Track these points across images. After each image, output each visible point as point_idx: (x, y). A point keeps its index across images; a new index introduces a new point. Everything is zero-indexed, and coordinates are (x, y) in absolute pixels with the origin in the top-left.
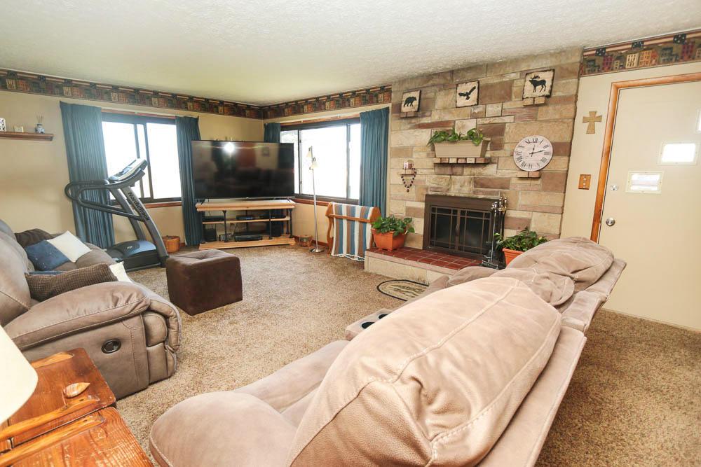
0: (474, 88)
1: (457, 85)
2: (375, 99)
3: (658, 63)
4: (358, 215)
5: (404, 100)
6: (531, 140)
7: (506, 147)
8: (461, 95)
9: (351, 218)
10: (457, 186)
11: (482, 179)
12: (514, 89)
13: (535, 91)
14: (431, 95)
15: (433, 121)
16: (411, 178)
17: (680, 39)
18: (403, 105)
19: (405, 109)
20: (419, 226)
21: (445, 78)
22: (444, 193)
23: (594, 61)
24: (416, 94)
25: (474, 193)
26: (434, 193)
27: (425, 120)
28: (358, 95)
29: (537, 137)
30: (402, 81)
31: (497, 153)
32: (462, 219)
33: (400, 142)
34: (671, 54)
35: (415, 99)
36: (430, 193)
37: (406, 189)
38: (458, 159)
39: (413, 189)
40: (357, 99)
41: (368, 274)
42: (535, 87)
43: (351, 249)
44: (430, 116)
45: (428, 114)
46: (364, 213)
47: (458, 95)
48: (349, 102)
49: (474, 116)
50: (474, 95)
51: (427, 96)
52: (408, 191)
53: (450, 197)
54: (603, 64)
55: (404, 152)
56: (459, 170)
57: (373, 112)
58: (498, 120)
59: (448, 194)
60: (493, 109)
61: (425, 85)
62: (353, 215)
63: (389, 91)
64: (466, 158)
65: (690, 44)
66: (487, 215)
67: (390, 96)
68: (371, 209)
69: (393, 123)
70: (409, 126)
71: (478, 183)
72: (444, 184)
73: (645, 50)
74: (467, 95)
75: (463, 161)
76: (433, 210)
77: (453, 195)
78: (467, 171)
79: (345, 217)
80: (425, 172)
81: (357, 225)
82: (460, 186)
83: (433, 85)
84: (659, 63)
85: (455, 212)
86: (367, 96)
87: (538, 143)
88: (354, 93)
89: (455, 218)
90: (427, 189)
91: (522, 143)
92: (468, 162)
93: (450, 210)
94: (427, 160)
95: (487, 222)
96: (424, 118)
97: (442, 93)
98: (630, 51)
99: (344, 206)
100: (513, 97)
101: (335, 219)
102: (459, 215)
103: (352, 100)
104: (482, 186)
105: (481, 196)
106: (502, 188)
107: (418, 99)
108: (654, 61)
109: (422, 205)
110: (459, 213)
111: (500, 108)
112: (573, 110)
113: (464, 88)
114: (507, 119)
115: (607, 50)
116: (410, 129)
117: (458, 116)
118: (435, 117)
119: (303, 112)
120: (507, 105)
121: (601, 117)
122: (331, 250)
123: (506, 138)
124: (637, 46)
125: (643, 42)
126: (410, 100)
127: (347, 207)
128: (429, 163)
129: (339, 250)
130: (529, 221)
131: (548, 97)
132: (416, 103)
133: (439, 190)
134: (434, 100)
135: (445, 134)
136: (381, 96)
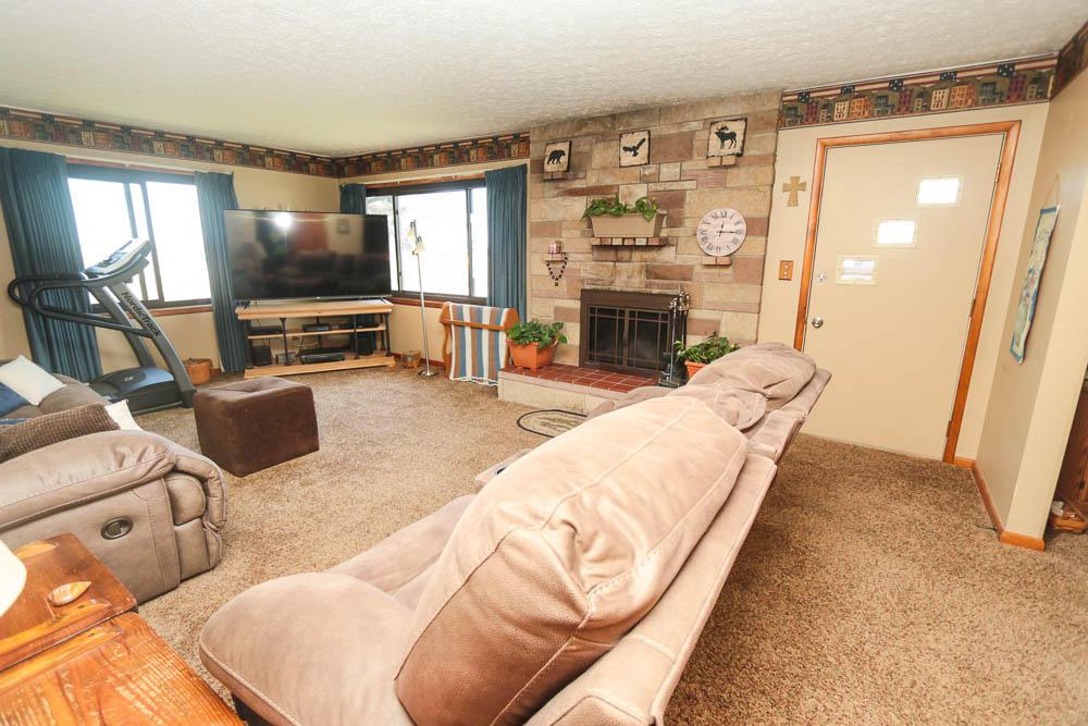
0: (644, 140)
1: (621, 136)
2: (506, 152)
3: (871, 116)
4: (486, 320)
5: (548, 154)
6: (719, 214)
7: (687, 223)
8: (626, 149)
9: (476, 325)
10: (624, 277)
11: (656, 267)
12: (696, 144)
13: (722, 146)
14: (585, 148)
15: (590, 185)
16: (561, 265)
17: (896, 85)
18: (546, 161)
19: (550, 167)
20: (573, 334)
21: (603, 124)
22: (607, 287)
23: (796, 108)
24: (564, 147)
25: (647, 286)
26: (593, 287)
27: (578, 184)
28: (482, 146)
29: (726, 210)
30: (545, 126)
31: (675, 232)
32: (632, 323)
33: (543, 216)
34: (886, 105)
35: (562, 153)
36: (587, 287)
37: (554, 282)
38: (624, 239)
39: (563, 282)
40: (480, 150)
41: (503, 404)
42: (723, 141)
43: (478, 370)
44: (585, 178)
45: (581, 175)
46: (495, 317)
47: (622, 150)
48: (469, 156)
49: (644, 179)
50: (643, 150)
51: (580, 150)
52: (557, 284)
53: (615, 292)
54: (807, 114)
55: (549, 229)
56: (625, 254)
57: (504, 170)
58: (675, 186)
59: (612, 288)
60: (669, 171)
61: (576, 134)
62: (480, 320)
63: (526, 140)
64: (634, 239)
65: (908, 92)
66: (665, 317)
67: (528, 148)
68: (506, 310)
69: (533, 187)
70: (555, 192)
71: (651, 272)
72: (605, 275)
73: (857, 97)
74: (634, 150)
75: (630, 243)
76: (592, 310)
77: (618, 289)
78: (637, 255)
79: (468, 324)
80: (580, 257)
81: (485, 334)
82: (628, 278)
83: (588, 135)
84: (873, 116)
85: (622, 313)
86: (494, 147)
87: (728, 218)
88: (475, 141)
89: (621, 322)
90: (582, 281)
91: (707, 218)
92: (637, 244)
93: (615, 311)
94: (584, 240)
95: (664, 326)
96: (577, 182)
97: (601, 145)
98: (839, 98)
99: (466, 308)
100: (695, 154)
101: (453, 327)
102: (627, 319)
103: (473, 153)
104: (657, 276)
105: (655, 291)
106: (683, 279)
107: (567, 153)
108: (867, 113)
109: (577, 305)
110: (627, 314)
111: (678, 170)
112: (770, 173)
113: (630, 140)
114: (687, 185)
115: (812, 95)
116: (557, 196)
117: (623, 179)
118: (592, 180)
119: (400, 169)
120: (687, 165)
121: (804, 184)
122: (449, 371)
123: (687, 211)
124: (847, 91)
125: (854, 87)
126: (556, 155)
127: (471, 309)
128: (585, 244)
129: (461, 371)
130: (718, 323)
131: (739, 155)
132: (564, 159)
133: (600, 283)
134: (589, 156)
135: (605, 204)
136: (514, 148)
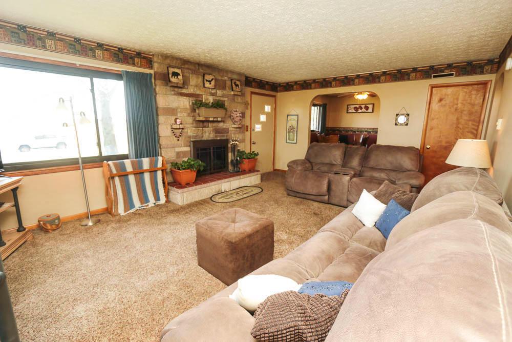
0: (213, 79)
1: (204, 74)
2: (131, 61)
8: (206, 80)
10: (207, 134)
11: (219, 129)
12: (227, 85)
13: (236, 88)
14: (187, 75)
15: (190, 92)
16: (180, 130)
19: (174, 80)
21: (195, 67)
25: (216, 136)
27: (184, 91)
28: (107, 50)
29: (237, 109)
32: (214, 152)
33: (167, 104)
35: (179, 74)
37: (176, 139)
38: (214, 118)
39: (181, 138)
42: (236, 86)
43: (144, 199)
44: (188, 88)
46: (153, 164)
49: (212, 94)
50: (213, 83)
51: (185, 74)
52: (178, 140)
53: (204, 141)
54: (249, 84)
55: (172, 111)
56: (206, 124)
58: (222, 99)
59: (203, 139)
60: (219, 93)
62: (141, 168)
64: (217, 118)
69: (160, 89)
70: (173, 93)
71: (217, 131)
72: (200, 133)
74: (210, 82)
75: (216, 120)
76: (198, 150)
77: (205, 139)
78: (210, 125)
80: (189, 126)
83: (188, 69)
85: (210, 149)
86: (120, 55)
87: (237, 112)
89: (210, 153)
90: (190, 137)
91: (232, 111)
94: (189, 118)
96: (184, 90)
97: (194, 75)
99: (127, 162)
100: (227, 88)
102: (212, 151)
103: (98, 52)
104: (219, 133)
105: (219, 138)
106: (226, 133)
109: (188, 149)
110: (212, 148)
111: (222, 93)
114: (225, 99)
116: (174, 95)
117: (205, 93)
118: (191, 90)
120: (225, 92)
121: (249, 103)
124: (254, 80)
126: (176, 74)
127: (132, 162)
128: (191, 120)
129: (130, 206)
133: (198, 137)
134: (189, 79)
135: (198, 104)
136: (138, 60)
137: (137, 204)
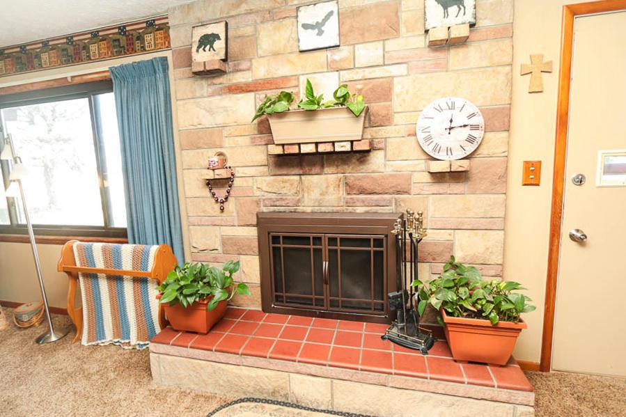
0: (331, 13)
1: (298, 9)
2: (138, 44)
4: (127, 265)
5: (196, 39)
6: (444, 106)
7: (398, 119)
8: (306, 26)
9: (113, 271)
10: (315, 194)
11: (360, 179)
12: (403, 16)
14: (248, 30)
15: (257, 78)
18: (194, 49)
19: (200, 56)
20: (250, 270)
22: (292, 209)
24: (219, 29)
25: (348, 204)
26: (272, 209)
27: (241, 78)
28: (104, 38)
29: (454, 99)
31: (381, 132)
32: (333, 253)
33: (196, 121)
35: (217, 37)
36: (265, 209)
37: (218, 205)
38: (317, 144)
39: (230, 206)
40: (103, 44)
42: (445, 9)
43: (121, 328)
44: (250, 69)
45: (244, 65)
46: (140, 259)
47: (300, 28)
48: (88, 52)
50: (331, 27)
51: (240, 32)
52: (222, 210)
53: (304, 214)
55: (206, 137)
56: (313, 165)
57: (136, 65)
58: (378, 73)
59: (299, 209)
60: (368, 53)
61: (233, 13)
62: (119, 263)
63: (164, 28)
64: (333, 143)
66: (378, 243)
67: (167, 37)
68: (154, 249)
69: (179, 83)
70: (211, 90)
71: (354, 188)
72: (288, 192)
74: (318, 27)
75: (328, 148)
76: (275, 239)
77: (309, 210)
79: (101, 271)
80: (252, 171)
82: (321, 194)
83: (250, 12)
85: (318, 241)
86: (122, 39)
87: (457, 110)
88: (95, 34)
89: (318, 252)
90: (258, 203)
91: (429, 110)
92: (337, 150)
93: (308, 238)
94: (254, 150)
95: (378, 254)
96: (239, 74)
97: (269, 26)
99: (97, 247)
100: (403, 29)
101: (81, 279)
102: (325, 247)
103: (94, 48)
104: (362, 191)
105: (360, 210)
106: (399, 192)
107: (222, 36)
109: (253, 232)
110: (325, 242)
111: (380, 52)
112: (509, 50)
113: (312, 14)
114: (394, 70)
116: (212, 95)
118: (260, 70)
120: (392, 45)
121: (550, 63)
122: (81, 333)
123: (396, 103)
126: (208, 41)
127: (104, 250)
128: (259, 155)
129: (98, 332)
130: (450, 247)
131: (472, 24)
132: (219, 45)
133: (283, 202)
134: (253, 40)
136: (149, 38)
137: (109, 336)
